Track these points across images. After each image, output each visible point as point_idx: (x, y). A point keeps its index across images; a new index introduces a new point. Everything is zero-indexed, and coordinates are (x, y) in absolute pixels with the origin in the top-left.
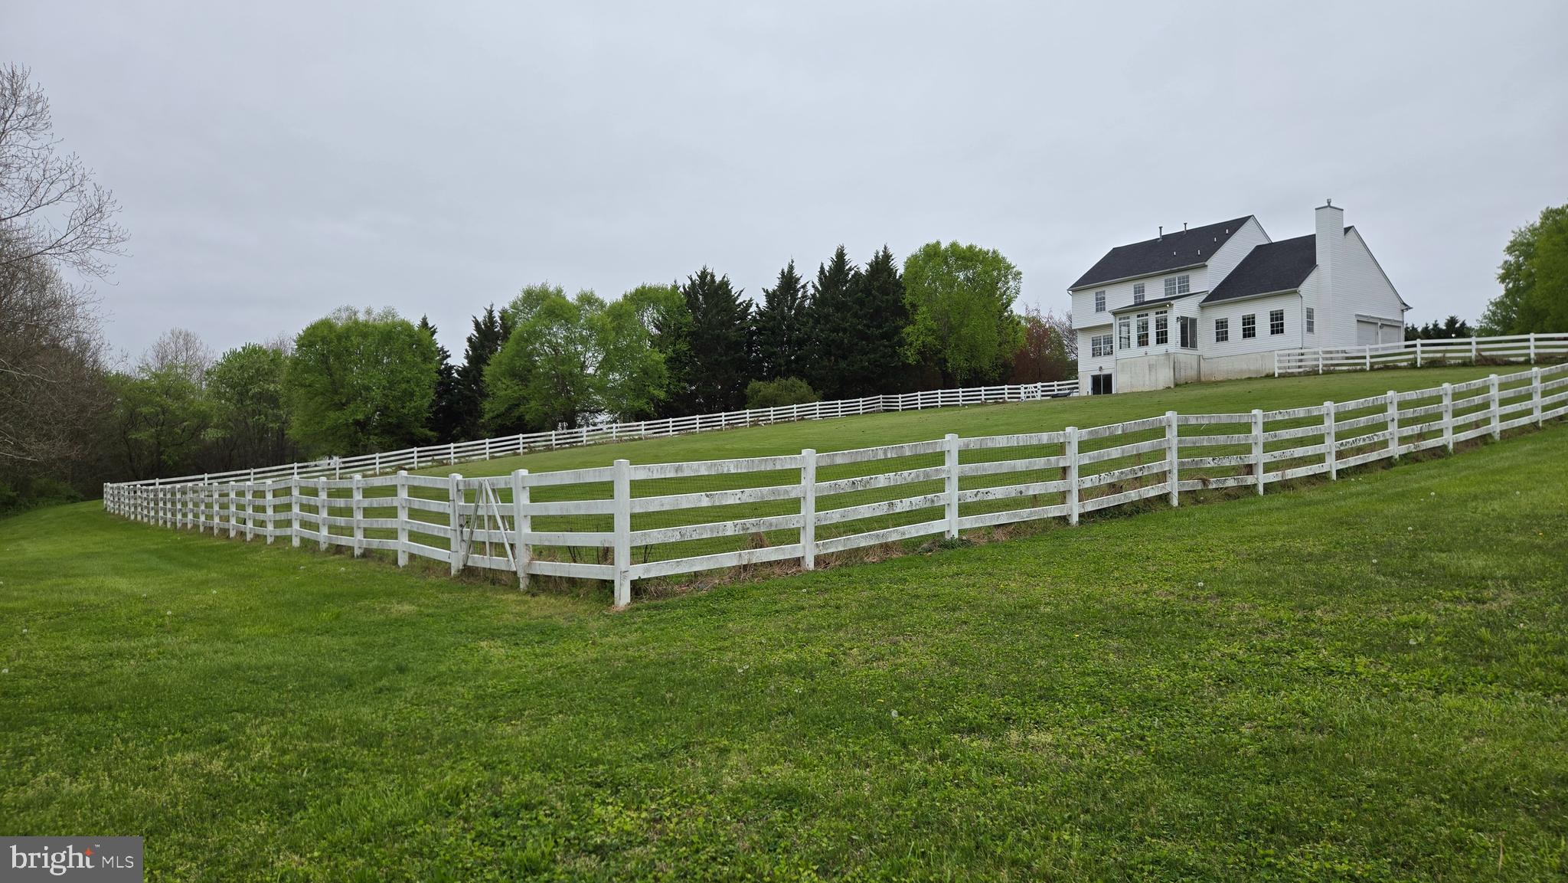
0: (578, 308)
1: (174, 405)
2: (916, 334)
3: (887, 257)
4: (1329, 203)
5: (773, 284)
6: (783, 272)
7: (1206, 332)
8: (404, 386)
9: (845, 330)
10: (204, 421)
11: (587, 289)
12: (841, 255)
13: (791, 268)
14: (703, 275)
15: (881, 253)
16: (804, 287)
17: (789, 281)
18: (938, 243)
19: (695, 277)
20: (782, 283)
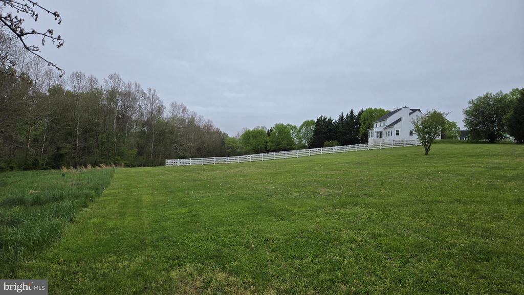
0: (286, 127)
2: (362, 130)
7: (384, 135)
8: (259, 143)
13: (342, 115)
15: (361, 110)
19: (319, 118)
20: (340, 118)
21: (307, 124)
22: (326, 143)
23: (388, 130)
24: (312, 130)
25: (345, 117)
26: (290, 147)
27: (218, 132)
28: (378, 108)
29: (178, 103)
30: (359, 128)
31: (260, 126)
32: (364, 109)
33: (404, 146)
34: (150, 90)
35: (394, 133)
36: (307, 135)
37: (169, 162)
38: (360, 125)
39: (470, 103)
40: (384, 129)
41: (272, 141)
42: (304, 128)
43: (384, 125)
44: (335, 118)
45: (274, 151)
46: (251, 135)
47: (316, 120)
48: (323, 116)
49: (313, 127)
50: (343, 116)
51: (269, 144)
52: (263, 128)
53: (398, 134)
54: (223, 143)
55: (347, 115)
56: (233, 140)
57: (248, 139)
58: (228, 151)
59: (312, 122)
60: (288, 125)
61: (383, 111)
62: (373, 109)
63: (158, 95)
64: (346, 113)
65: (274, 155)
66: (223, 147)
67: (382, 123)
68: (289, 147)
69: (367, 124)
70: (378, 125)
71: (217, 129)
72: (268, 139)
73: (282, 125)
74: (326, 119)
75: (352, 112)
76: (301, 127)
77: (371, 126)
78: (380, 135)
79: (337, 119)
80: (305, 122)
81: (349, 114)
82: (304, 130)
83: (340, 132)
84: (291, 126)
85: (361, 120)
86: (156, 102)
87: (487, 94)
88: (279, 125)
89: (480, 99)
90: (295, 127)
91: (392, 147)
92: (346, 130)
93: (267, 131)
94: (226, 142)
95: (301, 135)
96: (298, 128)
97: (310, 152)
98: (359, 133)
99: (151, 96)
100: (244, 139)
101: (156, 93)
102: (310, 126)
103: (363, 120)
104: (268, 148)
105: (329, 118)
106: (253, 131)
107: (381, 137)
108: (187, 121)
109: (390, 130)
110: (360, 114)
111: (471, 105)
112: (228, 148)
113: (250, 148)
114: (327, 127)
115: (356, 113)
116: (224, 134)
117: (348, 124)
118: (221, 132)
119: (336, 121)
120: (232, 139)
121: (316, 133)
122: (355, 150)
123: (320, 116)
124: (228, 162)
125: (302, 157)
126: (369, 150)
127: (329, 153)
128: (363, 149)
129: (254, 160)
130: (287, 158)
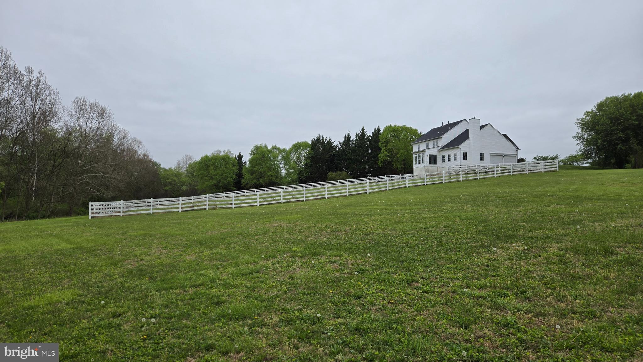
0: (272, 150)
1: (176, 179)
2: (383, 156)
3: (379, 129)
4: (475, 117)
5: (342, 140)
6: (345, 136)
7: (439, 160)
8: (225, 174)
9: (359, 155)
10: (183, 183)
11: (274, 145)
12: (363, 130)
13: (349, 134)
14: (319, 138)
15: (376, 129)
16: (353, 140)
17: (348, 139)
18: (390, 125)
19: (316, 139)
20: (345, 139)
21: (298, 147)
22: (330, 174)
23: (446, 153)
25: (353, 137)
29: (89, 101)
31: (222, 150)
32: (381, 128)
35: (460, 156)
37: (94, 206)
40: (439, 151)
43: (436, 145)
46: (211, 163)
47: (311, 142)
48: (321, 136)
52: (227, 153)
53: (465, 158)
55: (356, 135)
57: (206, 170)
59: (305, 145)
60: (274, 148)
70: (424, 147)
74: (325, 140)
76: (291, 151)
78: (433, 160)
80: (296, 144)
81: (359, 133)
83: (349, 159)
84: (278, 149)
100: (200, 170)
102: (301, 150)
103: (384, 141)
105: (328, 139)
107: (435, 162)
109: (452, 152)
110: (377, 133)
112: (166, 185)
115: (369, 132)
119: (340, 143)
121: (315, 159)
122: (459, 179)
123: (317, 136)
124: (235, 204)
125: (379, 191)
126: (480, 178)
127: (420, 185)
128: (471, 178)
129: (289, 200)
130: (350, 194)
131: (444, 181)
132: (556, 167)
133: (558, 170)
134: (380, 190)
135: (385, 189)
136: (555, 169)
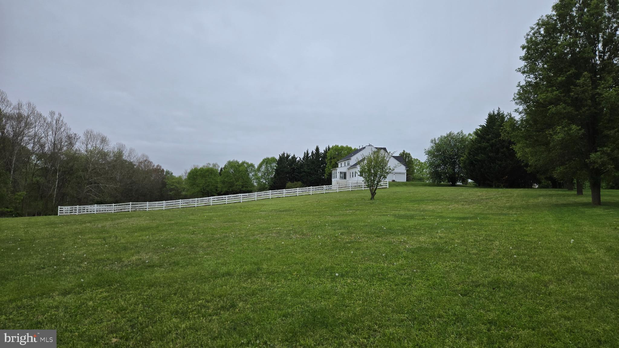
2: (328, 170)
7: (348, 176)
8: (208, 183)
13: (307, 151)
15: (327, 148)
19: (281, 155)
20: (305, 155)
21: (267, 161)
22: (289, 184)
23: (352, 170)
24: (273, 169)
25: (310, 155)
26: (247, 189)
27: (159, 171)
28: (345, 145)
29: (95, 132)
30: (325, 167)
31: (212, 163)
32: (331, 147)
33: (363, 189)
34: (52, 114)
36: (268, 175)
38: (326, 164)
39: (432, 142)
40: (348, 169)
41: (223, 182)
42: (263, 167)
43: (348, 164)
44: (300, 156)
45: (226, 193)
46: (198, 173)
47: (277, 158)
48: (286, 153)
49: (274, 165)
50: (308, 154)
51: (220, 185)
52: (214, 165)
54: (164, 184)
55: (312, 152)
56: (179, 180)
57: (195, 179)
58: (171, 193)
59: (273, 160)
60: (243, 163)
61: (350, 149)
62: (340, 146)
63: (65, 121)
64: (312, 149)
65: (228, 199)
66: (164, 189)
67: (346, 162)
68: (244, 189)
69: (333, 163)
70: (343, 165)
71: (158, 166)
72: (219, 179)
73: (237, 162)
74: (289, 156)
75: (317, 149)
76: (260, 166)
77: (336, 166)
78: (344, 176)
79: (302, 156)
80: (265, 159)
81: (314, 152)
82: (263, 168)
83: (305, 172)
84: (247, 163)
85: (327, 158)
86: (62, 130)
87: (450, 133)
88: (232, 162)
89: (442, 139)
90: (252, 165)
91: (350, 189)
92: (311, 169)
93: (220, 169)
94: (168, 182)
95: (260, 174)
96: (256, 167)
97: (270, 194)
98: (325, 173)
99: (54, 122)
101: (61, 119)
102: (270, 164)
103: (329, 158)
104: (219, 189)
105: (292, 155)
106: (202, 170)
107: (345, 178)
108: (111, 155)
110: (326, 152)
111: (432, 145)
112: (171, 190)
113: (197, 189)
114: (291, 165)
115: (322, 151)
116: (168, 172)
117: (313, 163)
118: (163, 170)
119: (300, 159)
120: (177, 178)
121: (278, 171)
122: (310, 193)
123: (282, 153)
124: (148, 208)
125: (246, 201)
126: (325, 193)
127: (280, 197)
128: (319, 193)
129: (185, 206)
130: (228, 202)
131: (298, 195)
132: (387, 185)
133: (388, 187)
134: (250, 200)
135: (254, 199)
136: (386, 186)
